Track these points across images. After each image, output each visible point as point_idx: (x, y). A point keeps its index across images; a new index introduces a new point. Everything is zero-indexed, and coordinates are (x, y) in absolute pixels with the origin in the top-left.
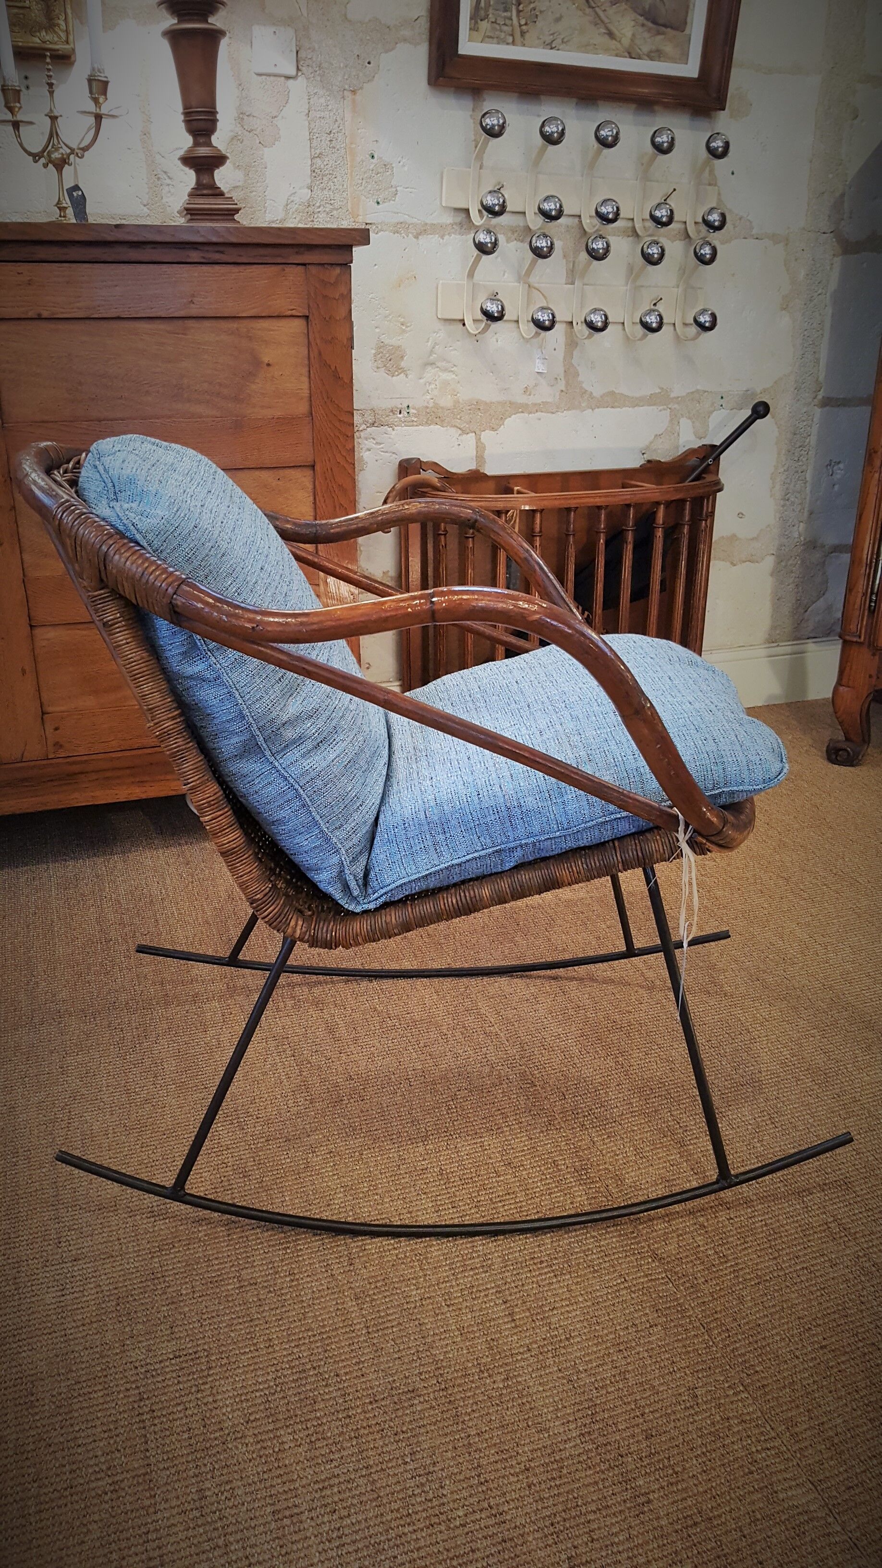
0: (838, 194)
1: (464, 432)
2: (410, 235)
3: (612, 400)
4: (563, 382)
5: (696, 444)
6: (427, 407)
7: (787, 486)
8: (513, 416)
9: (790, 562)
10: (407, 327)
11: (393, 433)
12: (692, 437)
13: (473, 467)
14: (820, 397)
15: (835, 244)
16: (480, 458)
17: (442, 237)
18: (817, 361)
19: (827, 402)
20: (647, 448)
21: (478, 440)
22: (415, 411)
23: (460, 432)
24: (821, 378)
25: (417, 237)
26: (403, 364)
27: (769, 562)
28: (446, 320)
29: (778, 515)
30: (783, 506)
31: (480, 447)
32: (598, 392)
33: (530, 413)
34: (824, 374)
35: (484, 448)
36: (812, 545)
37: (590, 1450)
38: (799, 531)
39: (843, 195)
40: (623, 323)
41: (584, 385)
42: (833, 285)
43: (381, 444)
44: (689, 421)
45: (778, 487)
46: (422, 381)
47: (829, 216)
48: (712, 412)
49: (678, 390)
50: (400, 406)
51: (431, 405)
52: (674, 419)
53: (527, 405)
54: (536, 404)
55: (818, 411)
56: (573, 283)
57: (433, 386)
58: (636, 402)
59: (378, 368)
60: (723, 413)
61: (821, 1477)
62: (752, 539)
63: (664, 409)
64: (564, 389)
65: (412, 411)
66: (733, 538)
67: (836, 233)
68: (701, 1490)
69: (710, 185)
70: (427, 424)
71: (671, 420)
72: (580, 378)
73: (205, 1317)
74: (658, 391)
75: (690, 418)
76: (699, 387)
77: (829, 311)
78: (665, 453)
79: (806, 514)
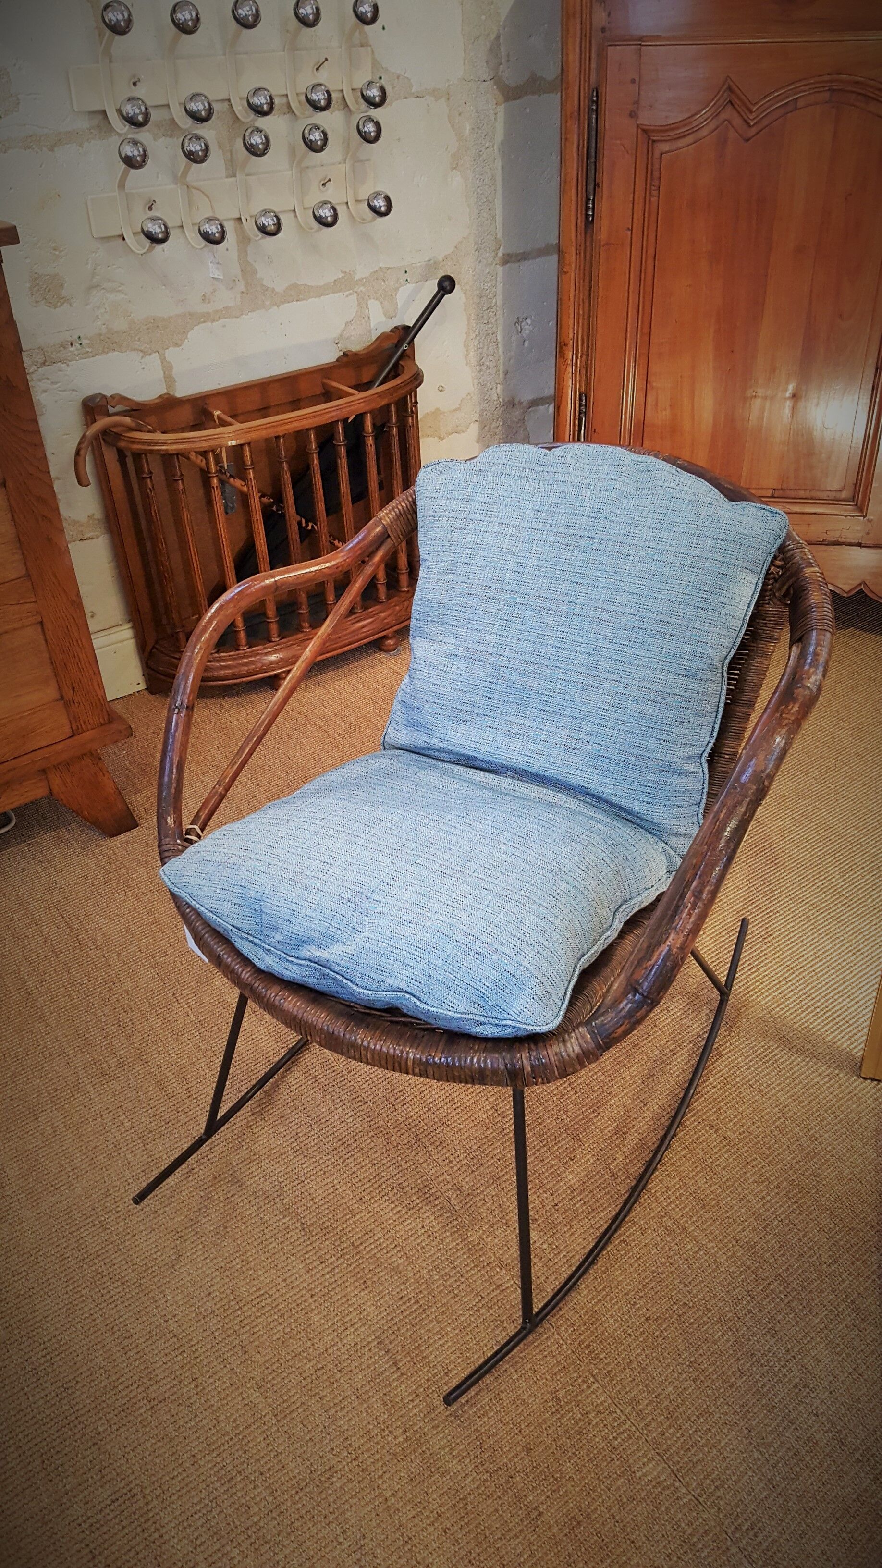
0: (493, 37)
1: (146, 353)
2: (44, 149)
3: (297, 293)
4: (242, 283)
5: (387, 326)
6: (100, 335)
7: (480, 351)
8: (196, 328)
9: (494, 425)
10: (61, 252)
11: (69, 369)
12: (384, 319)
13: (165, 391)
14: (500, 254)
15: (496, 92)
16: (169, 379)
17: (81, 145)
18: (494, 218)
19: (508, 259)
20: (341, 336)
21: (163, 360)
22: (87, 341)
23: (141, 354)
24: (499, 235)
25: (52, 150)
26: (64, 293)
27: (474, 430)
28: (103, 238)
29: (476, 382)
30: (480, 371)
31: (167, 368)
32: (280, 287)
33: (213, 321)
34: (501, 230)
35: (171, 368)
36: (511, 404)
37: (486, 1481)
38: (497, 392)
39: (498, 37)
40: (294, 211)
41: (264, 283)
42: (500, 136)
43: (57, 383)
44: (377, 303)
45: (472, 354)
46: (88, 307)
47: (487, 62)
48: (398, 289)
49: (361, 273)
50: (70, 339)
51: (104, 331)
52: (362, 303)
53: (208, 313)
54: (217, 311)
55: (500, 269)
56: (234, 175)
57: (102, 311)
58: (321, 291)
59: (37, 302)
60: (410, 287)
61: (665, 1447)
62: (455, 410)
63: (351, 294)
64: (244, 290)
65: (84, 341)
66: (437, 412)
67: (496, 79)
68: (577, 1489)
69: (362, 46)
70: (104, 352)
71: (359, 304)
72: (259, 276)
73: (127, 1450)
74: (341, 275)
75: (377, 299)
76: (381, 265)
77: (499, 164)
78: (358, 343)
79: (502, 375)
